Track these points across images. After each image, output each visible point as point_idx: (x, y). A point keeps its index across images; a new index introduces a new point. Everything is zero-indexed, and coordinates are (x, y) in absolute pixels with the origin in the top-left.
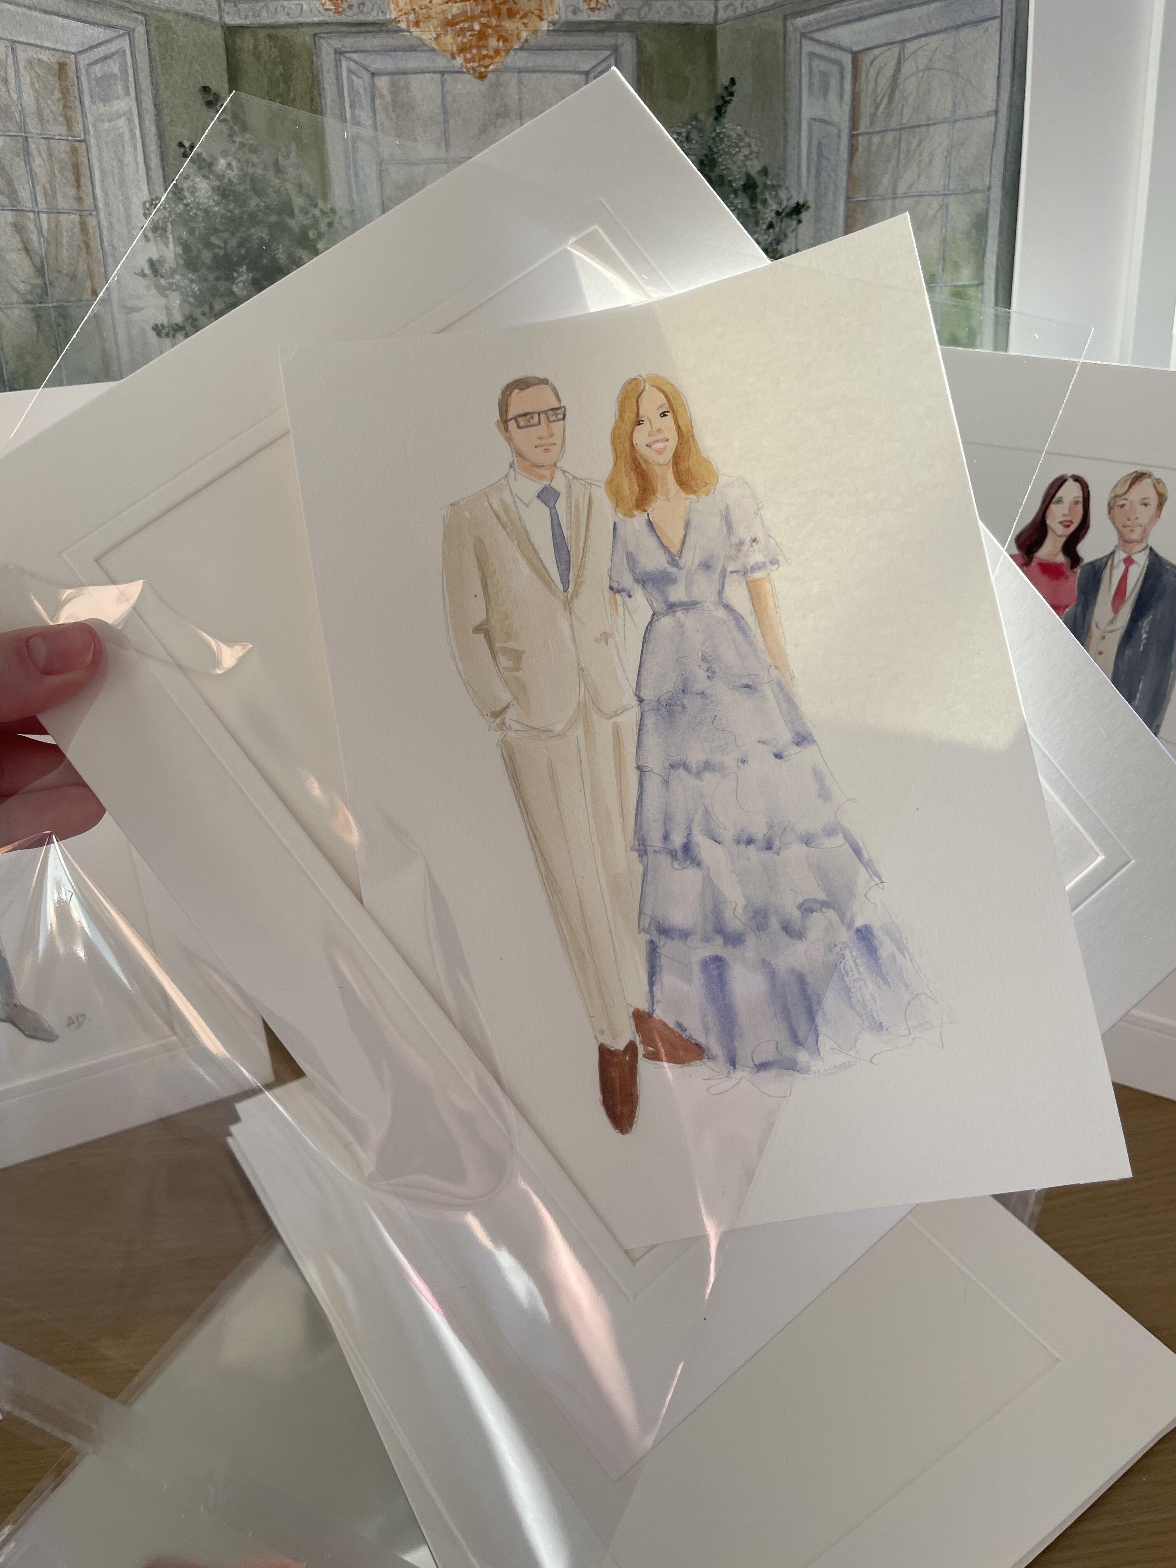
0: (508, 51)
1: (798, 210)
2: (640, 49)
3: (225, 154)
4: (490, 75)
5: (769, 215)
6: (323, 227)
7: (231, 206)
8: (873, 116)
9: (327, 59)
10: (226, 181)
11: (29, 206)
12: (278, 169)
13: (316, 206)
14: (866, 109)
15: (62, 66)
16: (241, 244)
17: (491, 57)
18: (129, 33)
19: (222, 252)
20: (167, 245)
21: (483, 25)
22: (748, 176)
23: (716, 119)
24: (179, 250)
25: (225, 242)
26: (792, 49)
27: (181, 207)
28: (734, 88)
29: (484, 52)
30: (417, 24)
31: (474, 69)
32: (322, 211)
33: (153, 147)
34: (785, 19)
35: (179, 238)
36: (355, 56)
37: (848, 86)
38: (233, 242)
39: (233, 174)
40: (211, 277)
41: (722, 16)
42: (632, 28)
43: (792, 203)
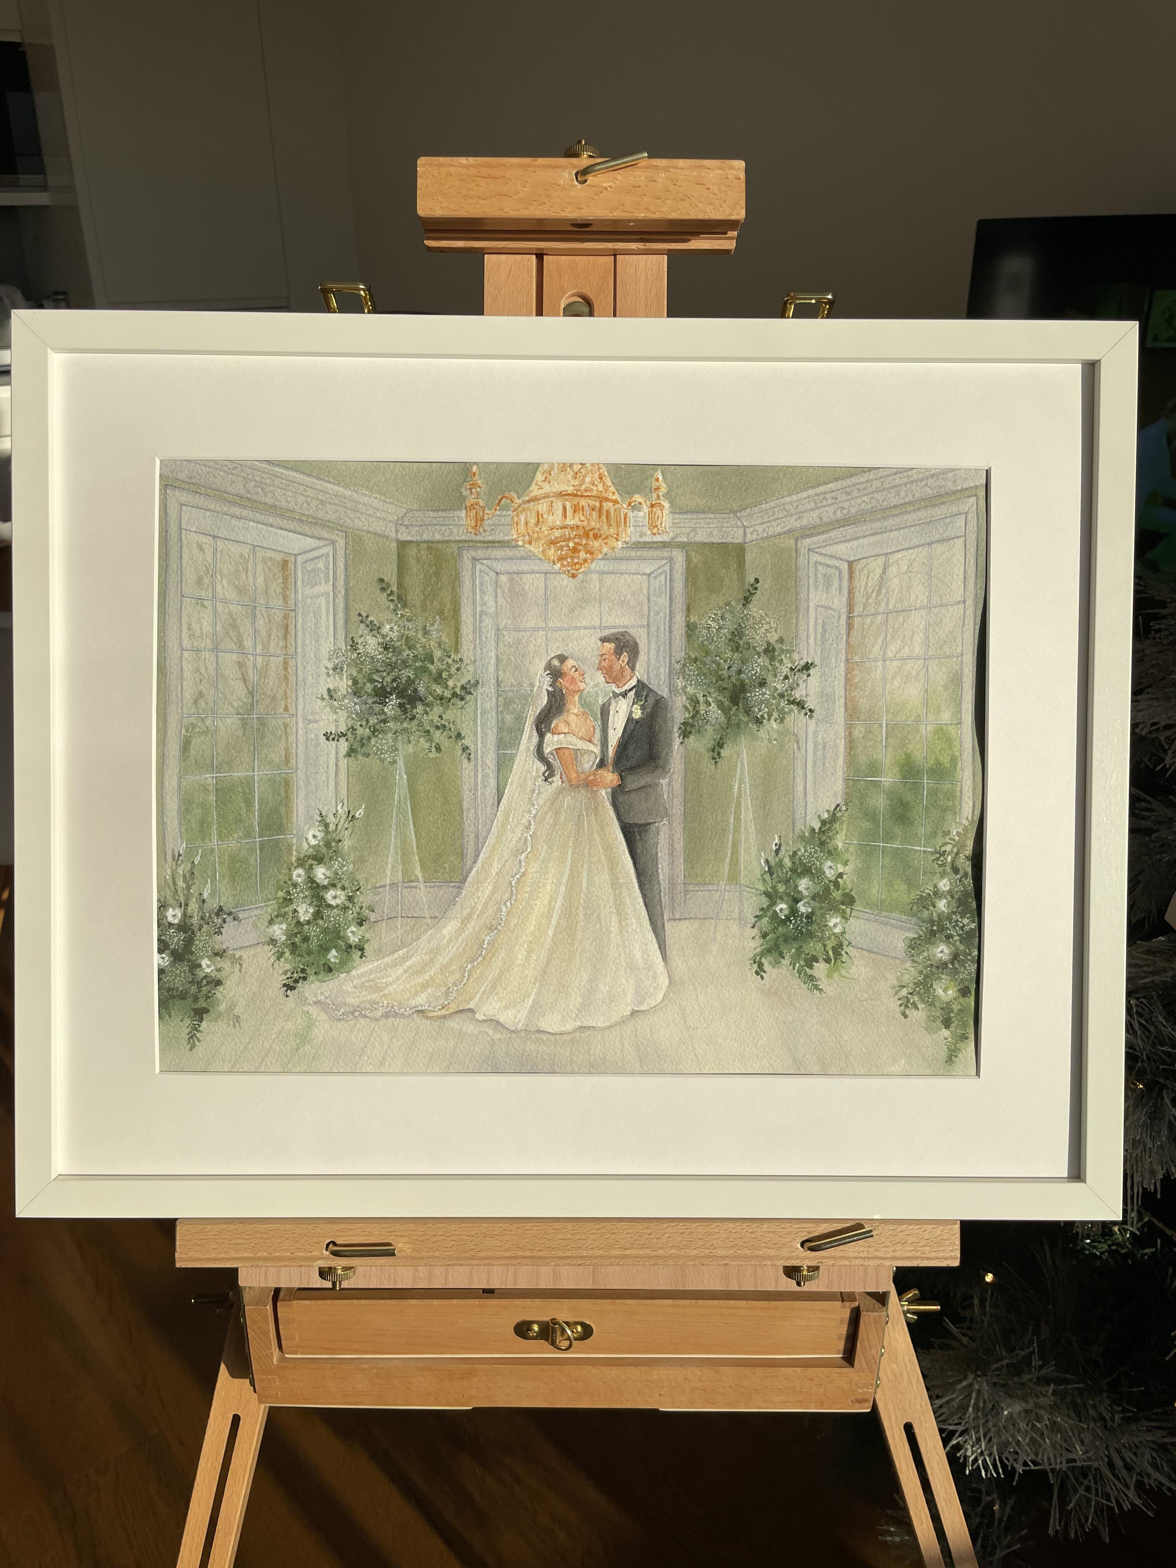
0: (593, 560)
1: (807, 667)
2: (688, 559)
3: (389, 621)
4: (580, 576)
5: (785, 671)
6: (453, 670)
7: (390, 655)
8: (865, 605)
9: (467, 564)
10: (388, 639)
11: (251, 650)
12: (426, 632)
13: (449, 657)
14: (859, 599)
15: (285, 563)
16: (394, 680)
17: (581, 564)
18: (333, 543)
19: (379, 686)
20: (341, 679)
21: (576, 543)
22: (768, 644)
23: (744, 605)
24: (350, 683)
25: (383, 678)
26: (802, 561)
27: (355, 655)
28: (758, 585)
29: (576, 561)
30: (530, 543)
31: (569, 571)
32: (454, 660)
33: (341, 615)
34: (796, 540)
35: (351, 675)
36: (485, 562)
37: (845, 583)
38: (388, 679)
39: (394, 635)
40: (370, 701)
41: (749, 537)
42: (682, 546)
43: (802, 663)
